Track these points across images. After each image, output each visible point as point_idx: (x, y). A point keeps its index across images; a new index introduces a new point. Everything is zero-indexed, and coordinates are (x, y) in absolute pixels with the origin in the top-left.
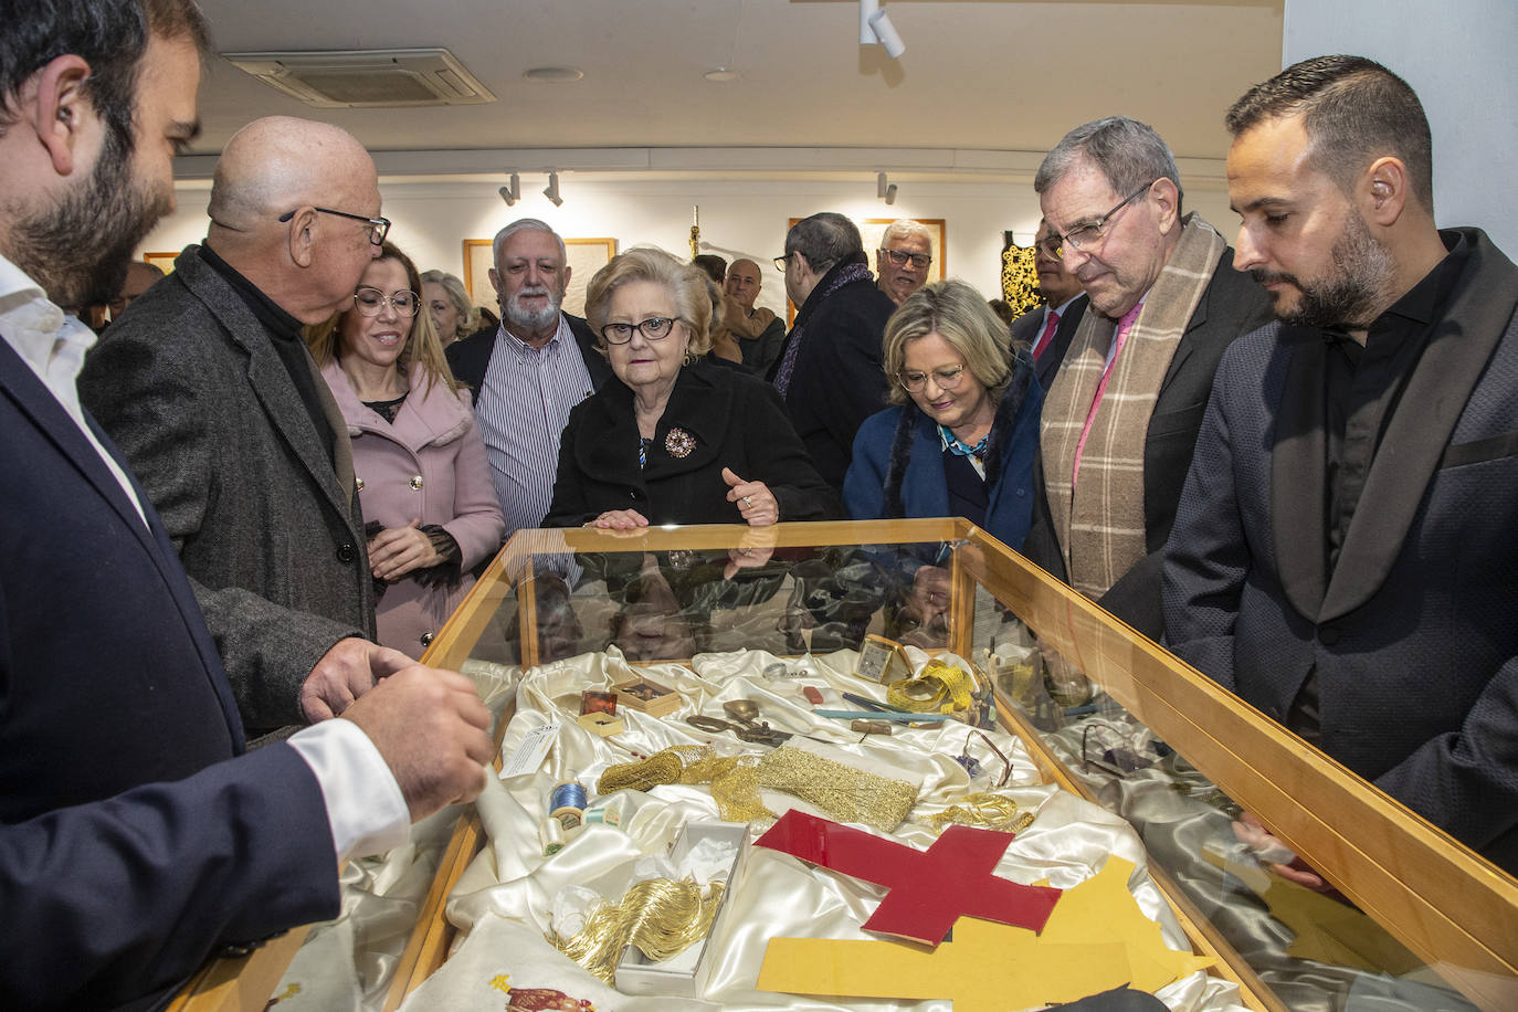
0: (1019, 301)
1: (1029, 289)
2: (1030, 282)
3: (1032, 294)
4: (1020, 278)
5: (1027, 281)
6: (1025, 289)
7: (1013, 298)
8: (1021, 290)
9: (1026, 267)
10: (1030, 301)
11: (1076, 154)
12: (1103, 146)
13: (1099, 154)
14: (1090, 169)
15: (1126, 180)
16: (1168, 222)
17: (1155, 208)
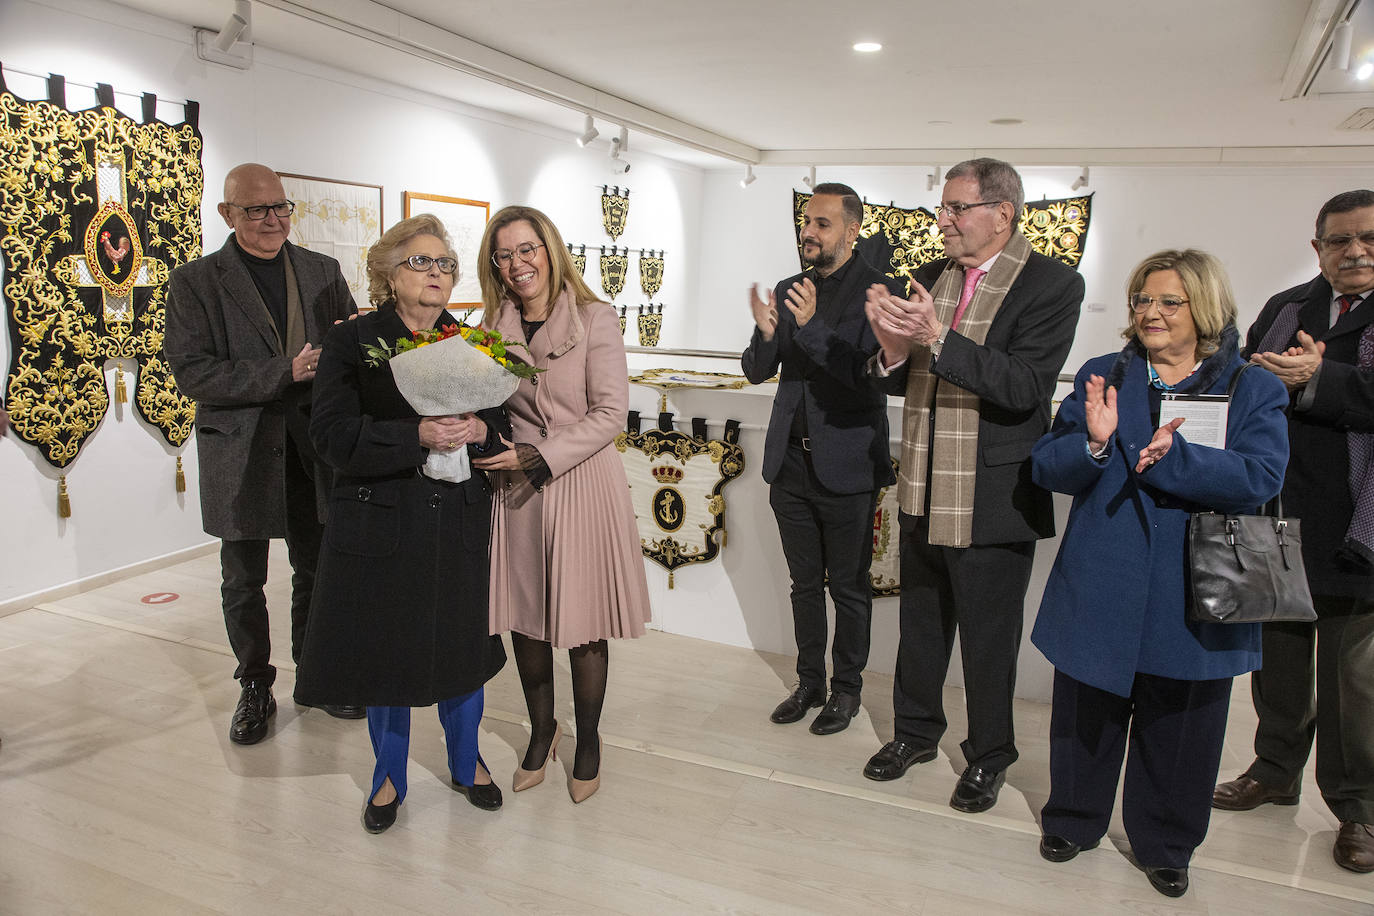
0: (31, 206)
1: (47, 184)
2: (48, 170)
3: (54, 193)
4: (27, 162)
5: (40, 166)
6: (40, 183)
7: (18, 199)
8: (33, 185)
9: (38, 139)
10: (52, 208)
11: (972, 168)
12: (987, 170)
13: (982, 173)
14: (974, 179)
15: (989, 193)
16: (1002, 226)
17: (998, 216)
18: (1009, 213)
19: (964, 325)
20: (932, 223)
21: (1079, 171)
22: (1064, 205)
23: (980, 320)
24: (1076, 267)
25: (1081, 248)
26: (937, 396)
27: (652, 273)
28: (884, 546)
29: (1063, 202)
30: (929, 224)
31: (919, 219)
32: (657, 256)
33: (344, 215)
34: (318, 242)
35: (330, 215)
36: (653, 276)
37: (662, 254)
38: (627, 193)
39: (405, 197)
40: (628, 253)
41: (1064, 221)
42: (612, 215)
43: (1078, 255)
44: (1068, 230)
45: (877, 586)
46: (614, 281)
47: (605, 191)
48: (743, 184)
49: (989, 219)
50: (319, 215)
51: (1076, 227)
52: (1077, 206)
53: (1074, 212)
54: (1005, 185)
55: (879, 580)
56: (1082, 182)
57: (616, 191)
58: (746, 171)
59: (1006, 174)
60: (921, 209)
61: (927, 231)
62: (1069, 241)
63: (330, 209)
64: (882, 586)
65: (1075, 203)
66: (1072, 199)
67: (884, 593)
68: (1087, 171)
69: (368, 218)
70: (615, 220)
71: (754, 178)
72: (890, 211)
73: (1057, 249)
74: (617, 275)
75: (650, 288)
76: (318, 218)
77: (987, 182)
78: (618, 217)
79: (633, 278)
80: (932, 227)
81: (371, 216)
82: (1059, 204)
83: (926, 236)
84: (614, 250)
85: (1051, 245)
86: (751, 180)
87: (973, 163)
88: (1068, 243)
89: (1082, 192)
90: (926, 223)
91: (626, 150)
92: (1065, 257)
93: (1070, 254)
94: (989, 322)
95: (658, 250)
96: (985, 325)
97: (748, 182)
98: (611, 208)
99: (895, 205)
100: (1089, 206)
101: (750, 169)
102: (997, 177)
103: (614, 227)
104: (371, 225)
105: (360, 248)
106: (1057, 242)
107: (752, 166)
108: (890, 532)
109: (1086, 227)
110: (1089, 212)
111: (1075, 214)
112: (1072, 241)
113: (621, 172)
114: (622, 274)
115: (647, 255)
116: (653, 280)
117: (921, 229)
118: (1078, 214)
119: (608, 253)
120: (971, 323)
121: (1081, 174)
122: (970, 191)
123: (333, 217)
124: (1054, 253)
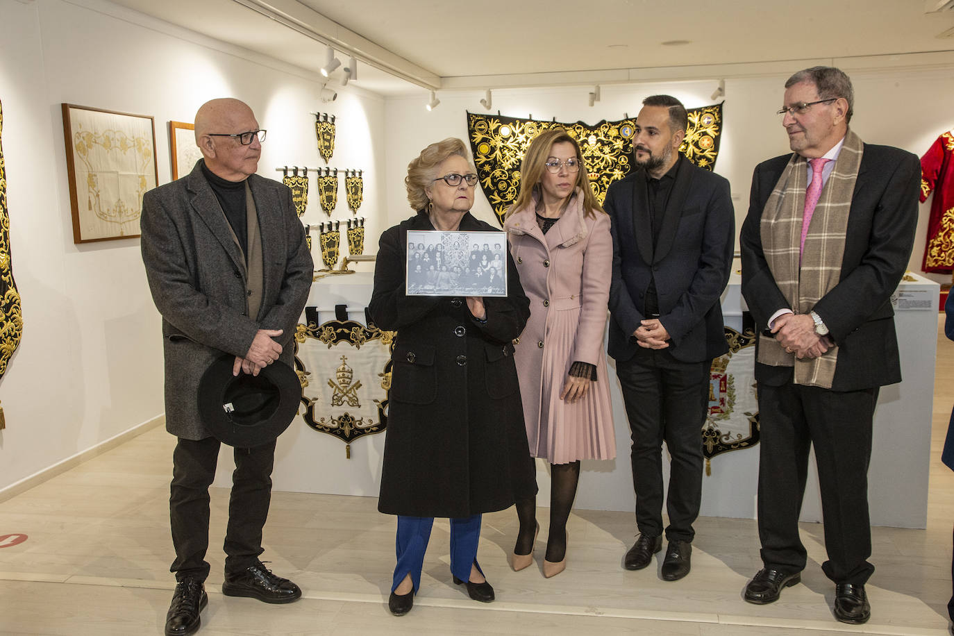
11: (808, 74)
12: (821, 75)
13: (818, 78)
14: (812, 82)
15: (826, 92)
16: (839, 120)
17: (835, 111)
18: (843, 106)
19: (823, 207)
20: (590, 135)
21: (716, 84)
22: (699, 114)
23: (838, 202)
24: (713, 165)
25: (716, 148)
26: (802, 269)
27: (355, 190)
28: (731, 406)
29: (699, 110)
30: (588, 135)
31: (578, 131)
32: (357, 175)
33: (124, 146)
34: (104, 172)
35: (113, 145)
36: (356, 193)
37: (360, 173)
38: (333, 119)
39: (171, 127)
40: (338, 173)
41: (701, 126)
42: (324, 139)
43: (715, 154)
44: (705, 134)
45: (726, 441)
46: (329, 199)
47: (318, 119)
48: (429, 108)
49: (827, 114)
50: (104, 145)
51: (711, 131)
52: (711, 113)
53: (709, 118)
54: (838, 84)
55: (728, 436)
56: (719, 92)
57: (326, 117)
58: (430, 96)
59: (838, 75)
60: (580, 123)
61: (585, 141)
62: (705, 142)
63: (113, 139)
64: (731, 440)
65: (709, 111)
66: (706, 108)
67: (732, 446)
68: (723, 83)
69: (143, 148)
70: (327, 144)
71: (439, 102)
72: (553, 125)
73: (696, 150)
74: (330, 194)
75: (354, 205)
76: (104, 148)
77: (823, 83)
78: (329, 141)
79: (342, 196)
80: (590, 137)
81: (146, 146)
82: (695, 112)
83: (585, 145)
84: (327, 172)
85: (691, 147)
86: (435, 103)
87: (808, 70)
88: (706, 145)
89: (718, 101)
90: (584, 134)
91: (356, 79)
92: (704, 157)
93: (708, 154)
94: (849, 204)
95: (357, 170)
96: (846, 207)
97: (434, 106)
98: (323, 133)
99: (557, 120)
100: (720, 112)
101: (434, 94)
102: (831, 80)
103: (326, 152)
104: (147, 155)
105: (139, 177)
106: (696, 144)
107: (435, 91)
108: (734, 394)
109: (719, 131)
110: (721, 118)
111: (710, 120)
112: (708, 142)
113: (329, 100)
114: (334, 191)
115: (350, 175)
116: (356, 197)
117: (581, 139)
118: (712, 120)
119: (323, 174)
120: (829, 205)
121: (718, 86)
122: (808, 93)
123: (116, 147)
124: (694, 154)
